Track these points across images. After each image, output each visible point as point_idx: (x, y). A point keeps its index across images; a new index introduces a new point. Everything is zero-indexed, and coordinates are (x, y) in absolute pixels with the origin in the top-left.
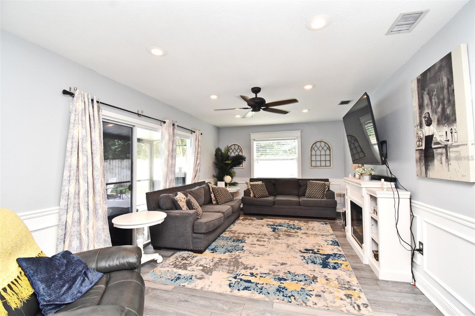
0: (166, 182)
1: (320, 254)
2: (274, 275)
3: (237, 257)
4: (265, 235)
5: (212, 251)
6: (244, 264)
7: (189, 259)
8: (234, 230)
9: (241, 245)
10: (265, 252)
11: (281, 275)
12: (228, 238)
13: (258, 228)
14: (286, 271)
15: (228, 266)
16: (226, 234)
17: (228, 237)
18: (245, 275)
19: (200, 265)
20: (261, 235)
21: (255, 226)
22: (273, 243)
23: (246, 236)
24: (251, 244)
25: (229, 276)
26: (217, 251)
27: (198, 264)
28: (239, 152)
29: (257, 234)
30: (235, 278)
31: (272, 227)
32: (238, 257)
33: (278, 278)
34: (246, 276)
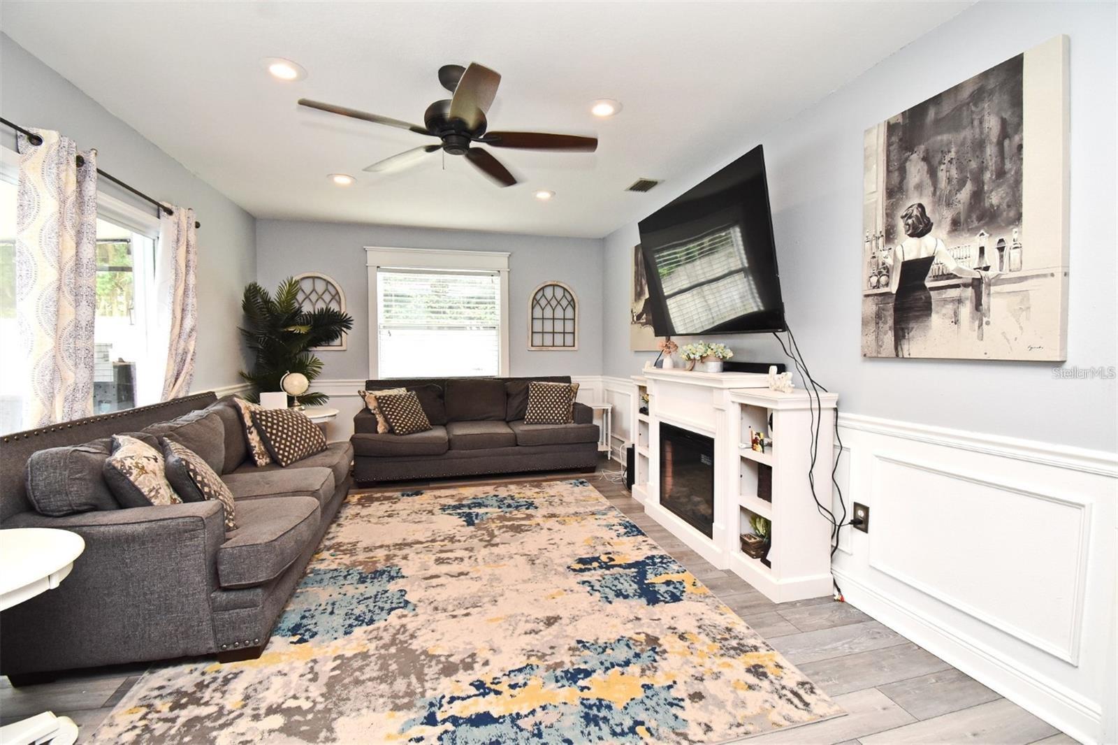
0: (51, 397)
1: (620, 566)
2: (548, 668)
3: (401, 637)
4: (452, 539)
5: (294, 635)
6: (437, 653)
7: (207, 694)
8: (346, 541)
9: (393, 587)
10: (480, 594)
11: (570, 662)
12: (336, 574)
13: (419, 522)
14: (574, 644)
15: (382, 680)
16: (327, 562)
17: (336, 570)
18: (459, 698)
19: (271, 711)
20: (442, 543)
21: (410, 518)
22: (486, 559)
23: (395, 556)
24: (426, 579)
25: (406, 723)
26: (315, 630)
27: (254, 709)
28: (327, 301)
29: (427, 541)
30: (431, 720)
31: (459, 511)
32: (404, 633)
33: (563, 674)
34: (463, 699)
